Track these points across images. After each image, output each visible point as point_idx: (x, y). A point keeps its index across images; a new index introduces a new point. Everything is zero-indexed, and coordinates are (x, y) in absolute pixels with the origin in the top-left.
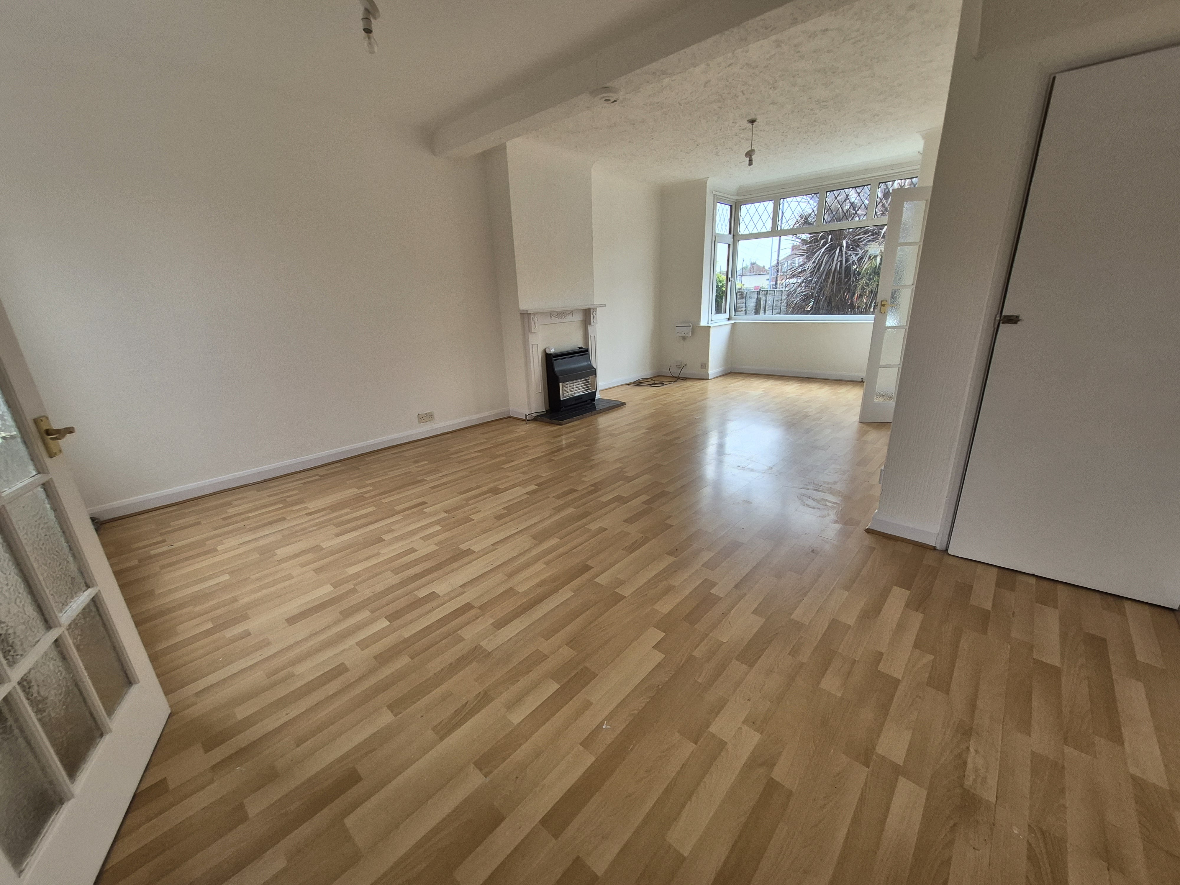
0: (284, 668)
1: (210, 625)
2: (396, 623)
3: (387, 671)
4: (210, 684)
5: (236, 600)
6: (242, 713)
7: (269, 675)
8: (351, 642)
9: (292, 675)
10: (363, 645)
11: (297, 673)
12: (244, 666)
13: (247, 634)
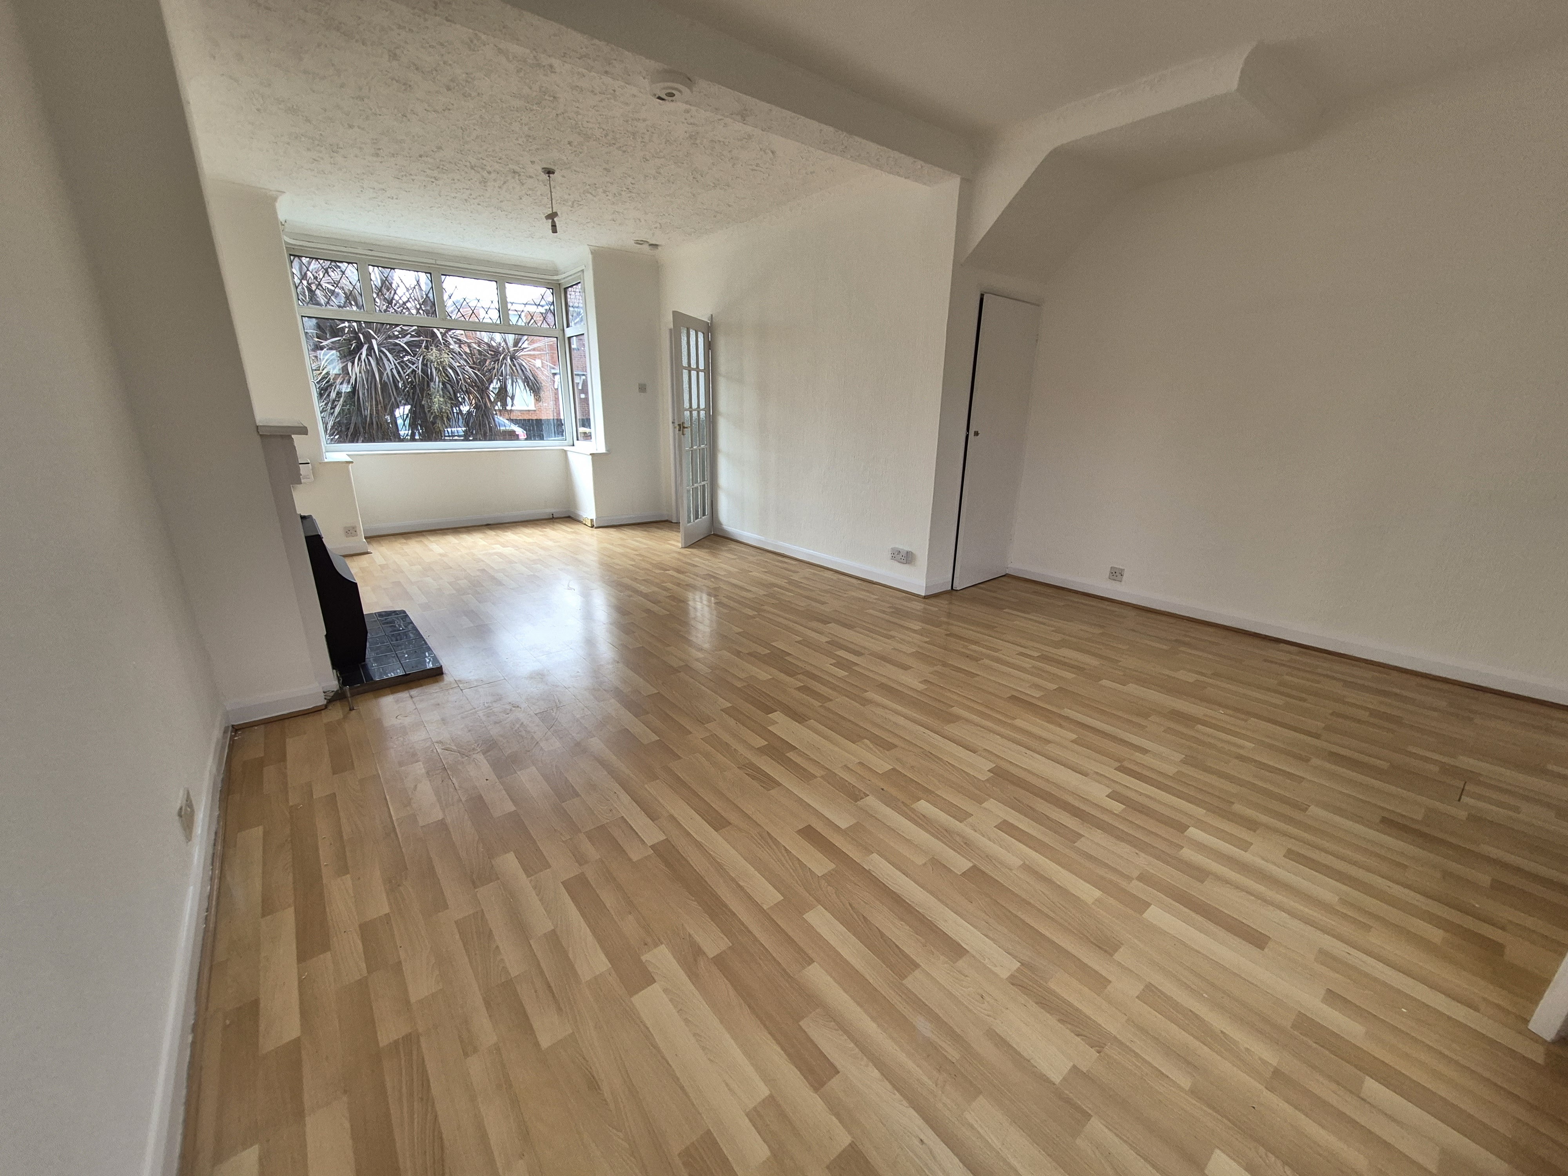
0: (1345, 916)
1: (1372, 1087)
2: (1184, 820)
3: (1264, 818)
4: (1448, 1000)
5: (1277, 1073)
6: (1436, 935)
7: (1368, 928)
8: (1247, 857)
9: (1343, 901)
10: (1245, 846)
11: (1337, 898)
12: (1380, 966)
13: (1332, 997)
